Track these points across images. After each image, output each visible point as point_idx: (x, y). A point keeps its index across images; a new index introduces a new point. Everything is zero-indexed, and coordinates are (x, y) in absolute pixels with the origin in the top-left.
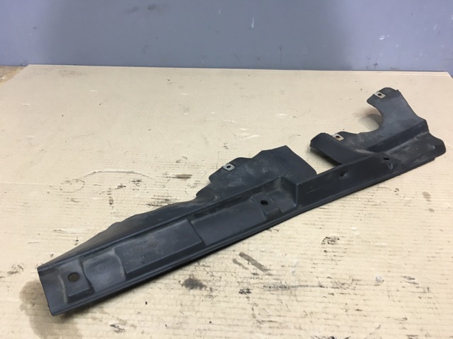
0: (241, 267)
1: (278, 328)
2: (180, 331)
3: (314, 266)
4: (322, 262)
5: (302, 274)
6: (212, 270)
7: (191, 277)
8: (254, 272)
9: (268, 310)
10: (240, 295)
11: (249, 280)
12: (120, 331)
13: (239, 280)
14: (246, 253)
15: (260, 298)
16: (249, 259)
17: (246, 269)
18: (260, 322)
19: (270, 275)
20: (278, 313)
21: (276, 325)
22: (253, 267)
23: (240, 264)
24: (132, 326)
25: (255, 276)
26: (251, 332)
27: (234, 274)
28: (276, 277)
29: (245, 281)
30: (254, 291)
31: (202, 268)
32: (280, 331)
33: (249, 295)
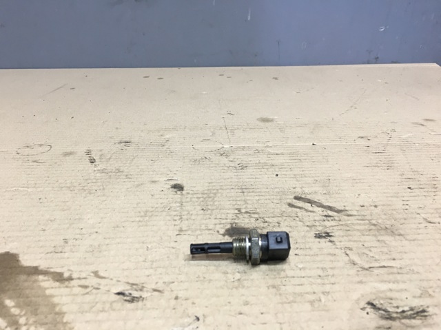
0: (303, 210)
1: (399, 273)
2: (242, 291)
3: (405, 203)
4: (413, 198)
5: (395, 213)
6: (261, 216)
7: (234, 225)
8: (325, 213)
9: (371, 254)
10: (318, 240)
11: (322, 223)
12: (133, 300)
13: (308, 224)
14: (303, 196)
15: (350, 241)
16: (310, 201)
17: (311, 211)
18: (367, 269)
19: (348, 216)
20: (389, 257)
21: (395, 270)
22: (320, 209)
23: (300, 208)
24: (155, 290)
25: (329, 218)
26: (361, 282)
27: (297, 219)
28: (360, 218)
29: (317, 224)
30: (336, 233)
31: (246, 215)
32: (406, 277)
33: (332, 239)
